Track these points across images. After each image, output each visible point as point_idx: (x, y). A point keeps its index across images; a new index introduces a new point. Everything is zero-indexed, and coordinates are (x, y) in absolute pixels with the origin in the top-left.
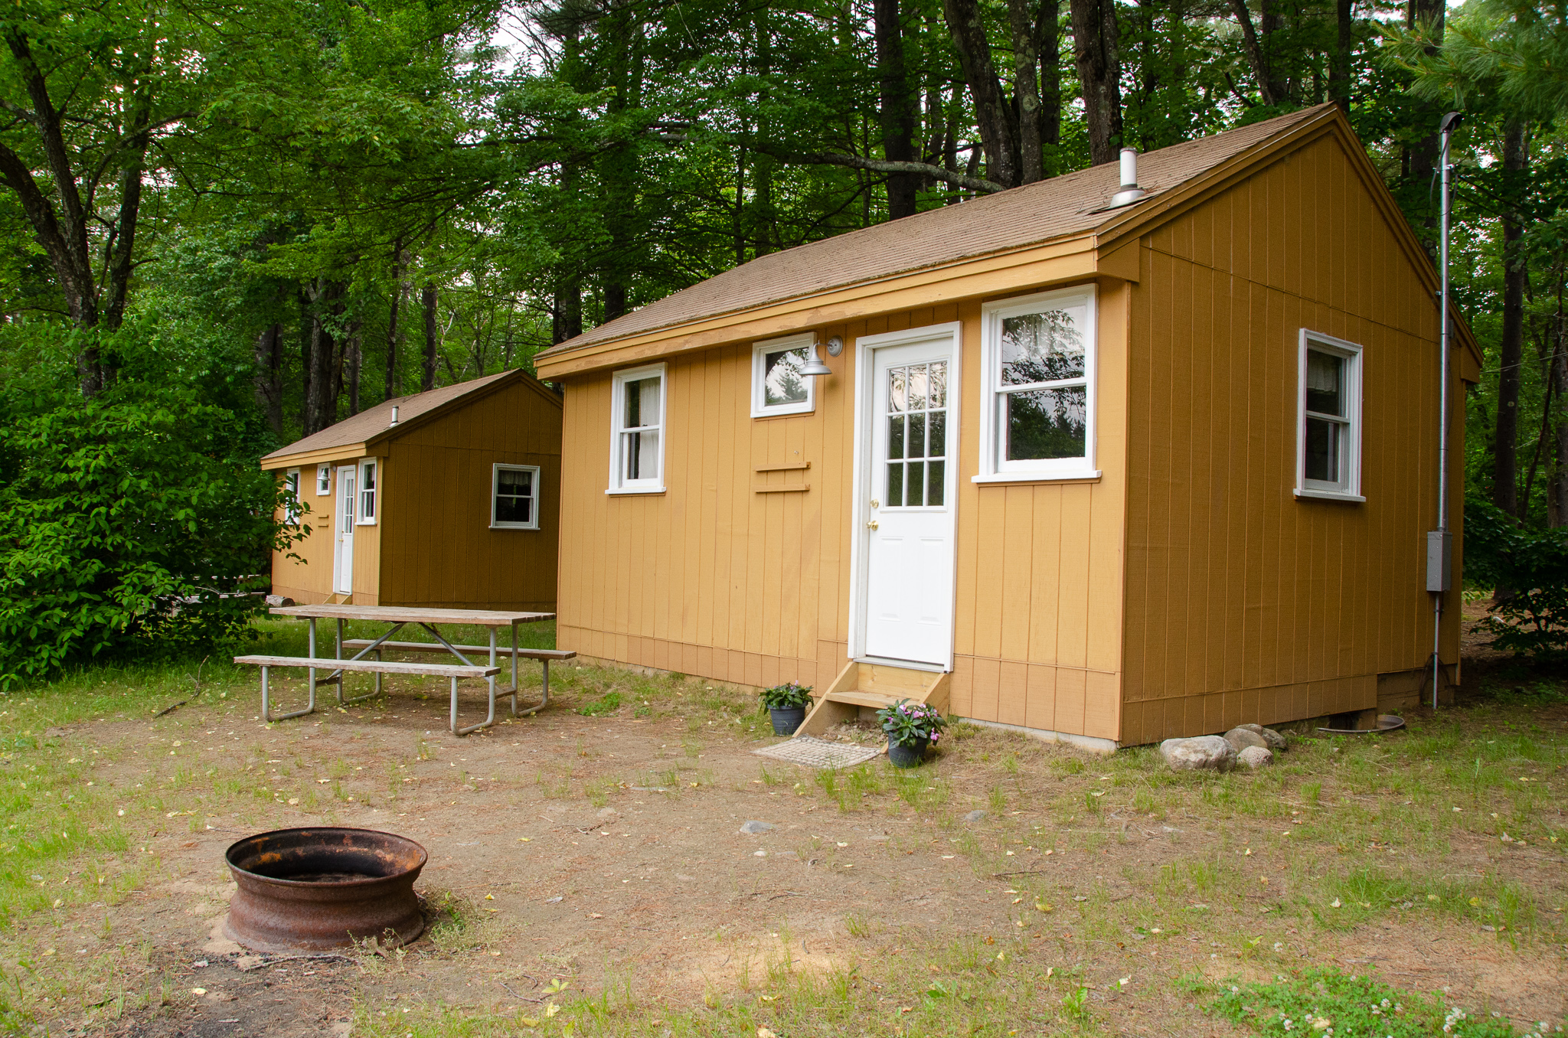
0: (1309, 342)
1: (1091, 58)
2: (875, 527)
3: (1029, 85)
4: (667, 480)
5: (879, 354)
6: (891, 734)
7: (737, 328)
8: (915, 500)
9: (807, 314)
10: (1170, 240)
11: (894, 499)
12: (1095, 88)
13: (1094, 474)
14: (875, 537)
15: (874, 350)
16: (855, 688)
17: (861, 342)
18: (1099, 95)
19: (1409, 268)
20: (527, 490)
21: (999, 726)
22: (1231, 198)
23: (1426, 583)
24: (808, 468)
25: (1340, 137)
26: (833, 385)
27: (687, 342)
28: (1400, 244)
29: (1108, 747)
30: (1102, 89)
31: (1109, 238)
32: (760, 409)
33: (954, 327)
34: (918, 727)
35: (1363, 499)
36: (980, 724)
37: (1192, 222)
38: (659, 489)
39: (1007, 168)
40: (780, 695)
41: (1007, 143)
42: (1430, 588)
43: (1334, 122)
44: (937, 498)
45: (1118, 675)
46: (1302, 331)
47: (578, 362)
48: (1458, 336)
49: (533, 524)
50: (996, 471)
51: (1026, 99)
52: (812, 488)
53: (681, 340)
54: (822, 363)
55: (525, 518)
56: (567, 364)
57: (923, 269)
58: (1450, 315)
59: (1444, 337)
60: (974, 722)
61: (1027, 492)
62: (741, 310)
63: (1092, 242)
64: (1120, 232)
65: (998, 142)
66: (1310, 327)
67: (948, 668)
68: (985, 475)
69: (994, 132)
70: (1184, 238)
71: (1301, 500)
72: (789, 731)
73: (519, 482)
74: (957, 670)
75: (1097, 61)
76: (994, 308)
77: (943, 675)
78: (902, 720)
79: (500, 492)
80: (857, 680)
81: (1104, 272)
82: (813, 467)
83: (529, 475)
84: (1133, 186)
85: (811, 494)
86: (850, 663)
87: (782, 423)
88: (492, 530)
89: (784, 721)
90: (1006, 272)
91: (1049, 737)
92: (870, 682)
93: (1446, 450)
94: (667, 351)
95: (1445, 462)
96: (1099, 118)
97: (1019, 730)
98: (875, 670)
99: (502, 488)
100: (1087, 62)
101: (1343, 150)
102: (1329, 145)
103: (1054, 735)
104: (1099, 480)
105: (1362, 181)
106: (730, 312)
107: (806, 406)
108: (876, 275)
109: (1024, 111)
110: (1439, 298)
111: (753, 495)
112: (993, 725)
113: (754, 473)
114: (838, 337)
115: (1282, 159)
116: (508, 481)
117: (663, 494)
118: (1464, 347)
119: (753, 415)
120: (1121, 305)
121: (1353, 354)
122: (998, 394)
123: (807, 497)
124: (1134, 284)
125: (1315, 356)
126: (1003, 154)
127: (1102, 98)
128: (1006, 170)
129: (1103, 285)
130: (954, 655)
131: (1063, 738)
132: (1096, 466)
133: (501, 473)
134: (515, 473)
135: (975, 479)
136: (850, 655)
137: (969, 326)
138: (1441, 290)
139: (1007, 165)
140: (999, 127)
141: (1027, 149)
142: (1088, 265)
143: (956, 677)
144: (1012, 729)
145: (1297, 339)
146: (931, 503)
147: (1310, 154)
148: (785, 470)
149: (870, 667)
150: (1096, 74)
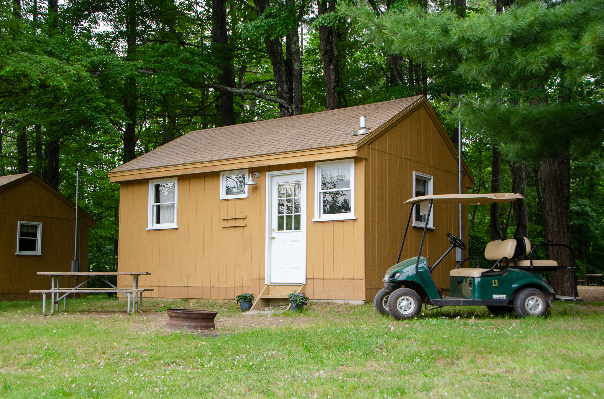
0: (416, 176)
1: (327, 54)
2: (274, 238)
3: (297, 58)
4: (178, 224)
5: (274, 178)
6: (292, 302)
7: (218, 167)
8: (289, 228)
9: (249, 163)
10: (376, 145)
11: (281, 228)
12: (329, 66)
13: (355, 218)
14: (274, 242)
15: (272, 176)
16: (268, 294)
17: (268, 174)
18: (330, 69)
19: (448, 149)
20: (35, 235)
21: (324, 301)
22: (393, 130)
23: (456, 258)
24: (246, 218)
25: (426, 107)
26: (255, 189)
27: (193, 171)
28: (445, 141)
29: (361, 302)
30: (332, 67)
31: (360, 146)
32: (224, 196)
33: (305, 170)
34: (302, 299)
35: (434, 228)
36: (317, 301)
37: (381, 140)
38: (176, 227)
39: (287, 93)
40: (244, 296)
41: (286, 82)
42: (457, 260)
43: (424, 102)
44: (298, 227)
45: (364, 280)
46: (414, 172)
47: (135, 176)
48: (465, 172)
49: (38, 252)
50: (320, 218)
51: (296, 64)
52: (248, 225)
53: (190, 170)
54: (253, 181)
55: (34, 249)
56: (128, 176)
57: (296, 151)
58: (462, 164)
59: (460, 173)
60: (314, 301)
61: (332, 224)
62: (220, 160)
63: (355, 147)
64: (362, 144)
65: (283, 81)
66: (416, 171)
67: (304, 283)
68: (317, 219)
69: (281, 77)
70: (380, 144)
71: (414, 227)
72: (248, 309)
73: (31, 231)
74: (307, 284)
75: (330, 55)
76: (319, 164)
77: (303, 286)
78: (297, 297)
79: (21, 236)
80: (268, 292)
81: (358, 156)
82: (247, 217)
83: (36, 227)
84: (364, 128)
85: (247, 228)
86: (266, 286)
87: (234, 202)
88: (17, 255)
89: (246, 305)
90: (326, 154)
91: (342, 302)
92: (274, 292)
93: (461, 212)
94: (183, 174)
95: (461, 216)
96: (330, 79)
97: (331, 301)
98: (276, 287)
99: (22, 234)
100: (326, 55)
101: (427, 110)
102: (422, 110)
103: (343, 301)
104: (356, 220)
105: (433, 120)
106: (215, 160)
107: (245, 195)
108: (278, 152)
109: (295, 69)
110: (458, 159)
111: (221, 228)
112: (322, 301)
113: (221, 220)
114: (258, 171)
115: (408, 116)
116: (25, 230)
117: (177, 229)
118: (467, 176)
119: (221, 198)
120: (362, 166)
121: (430, 179)
122: (320, 193)
123: (245, 228)
124: (366, 159)
125: (418, 180)
126: (285, 87)
127: (331, 70)
128: (286, 94)
129: (357, 160)
130: (307, 279)
131: (346, 302)
132: (355, 214)
133: (22, 226)
134: (28, 226)
135: (313, 220)
136: (266, 283)
137: (309, 170)
138: (459, 156)
139: (286, 92)
140: (283, 75)
141: (296, 86)
142: (354, 154)
143: (307, 287)
144: (328, 301)
145: (412, 175)
146: (296, 229)
147: (416, 113)
148: (235, 219)
149: (274, 286)
150: (329, 61)
